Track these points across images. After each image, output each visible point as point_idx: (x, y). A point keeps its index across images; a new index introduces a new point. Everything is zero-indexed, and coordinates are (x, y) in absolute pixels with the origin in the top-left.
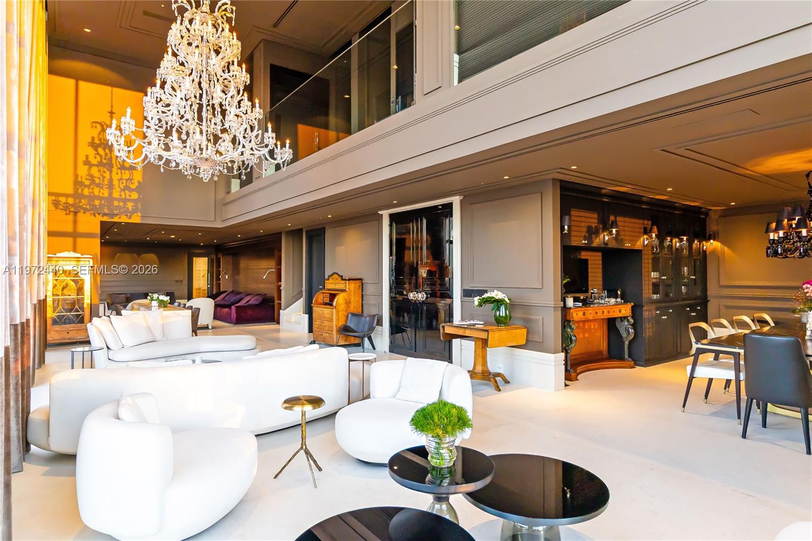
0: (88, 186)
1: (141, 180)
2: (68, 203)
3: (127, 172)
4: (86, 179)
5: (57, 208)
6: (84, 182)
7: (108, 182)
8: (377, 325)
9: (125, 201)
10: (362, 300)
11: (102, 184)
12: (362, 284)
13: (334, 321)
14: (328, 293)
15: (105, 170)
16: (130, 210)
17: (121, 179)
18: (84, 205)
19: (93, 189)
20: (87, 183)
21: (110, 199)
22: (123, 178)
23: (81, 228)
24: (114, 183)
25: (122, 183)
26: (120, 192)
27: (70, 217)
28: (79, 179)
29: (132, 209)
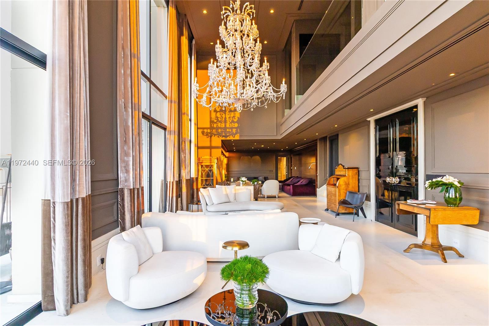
0: (216, 123)
1: (239, 117)
2: (208, 132)
3: (233, 113)
4: (215, 119)
5: (203, 135)
6: (214, 121)
7: (225, 120)
8: (366, 200)
9: (232, 128)
10: (359, 183)
11: (221, 121)
12: (359, 171)
13: (337, 196)
14: (335, 178)
15: (223, 113)
16: (234, 133)
17: (230, 117)
18: (214, 132)
19: (218, 124)
20: (215, 121)
21: (225, 128)
22: (231, 116)
23: (214, 144)
24: (227, 120)
25: (231, 119)
26: (230, 124)
27: (209, 139)
28: (212, 120)
29: (235, 132)
